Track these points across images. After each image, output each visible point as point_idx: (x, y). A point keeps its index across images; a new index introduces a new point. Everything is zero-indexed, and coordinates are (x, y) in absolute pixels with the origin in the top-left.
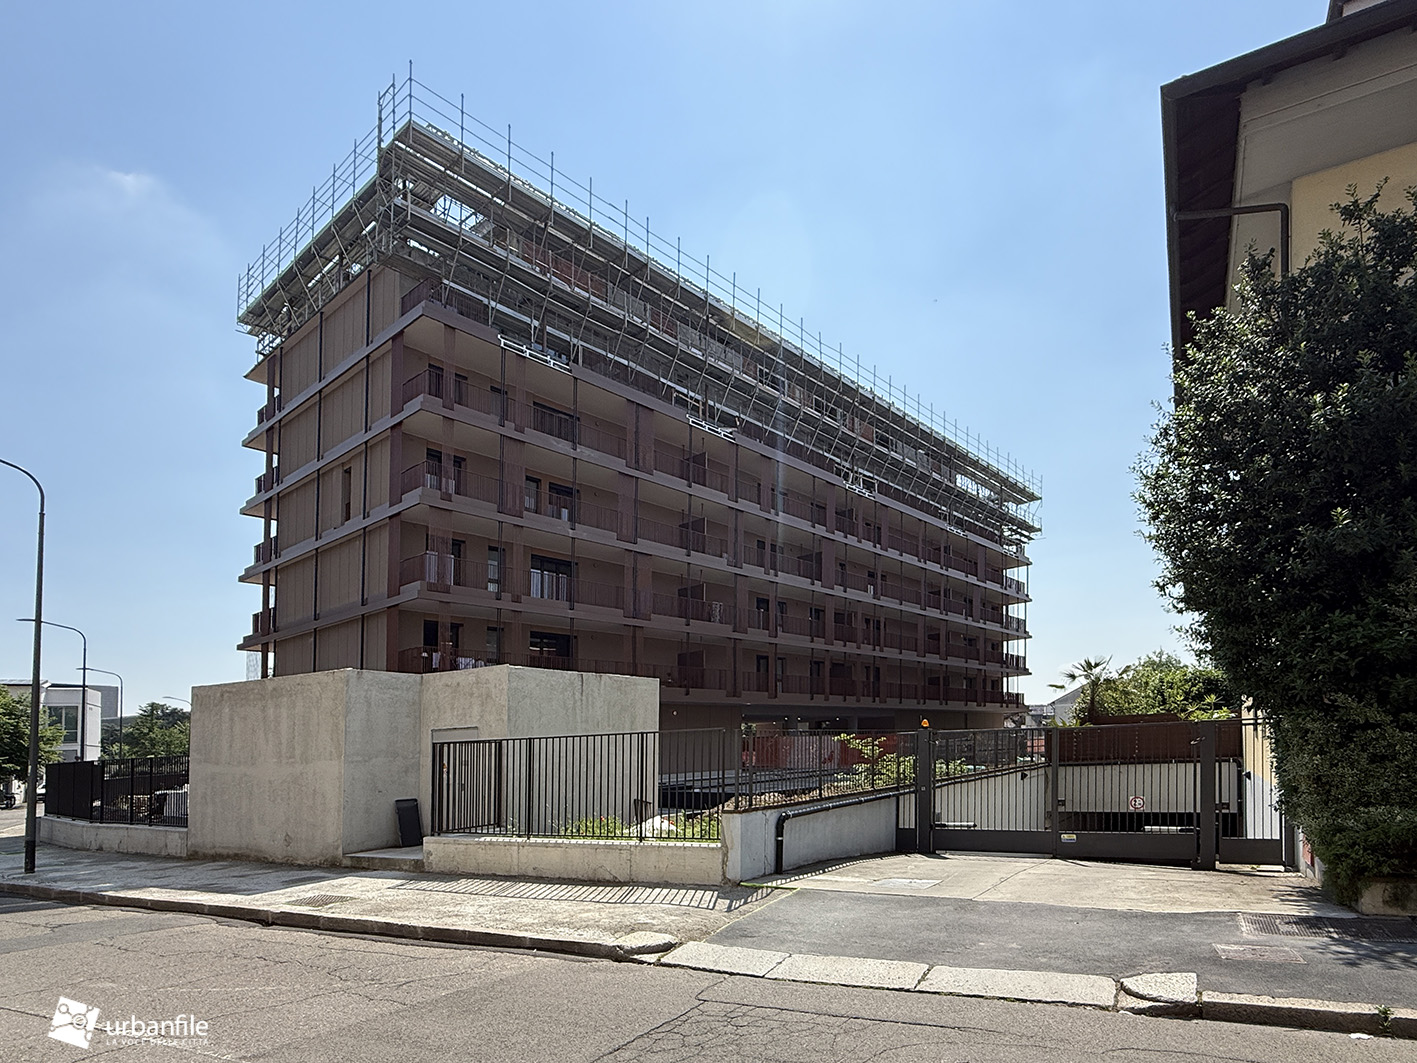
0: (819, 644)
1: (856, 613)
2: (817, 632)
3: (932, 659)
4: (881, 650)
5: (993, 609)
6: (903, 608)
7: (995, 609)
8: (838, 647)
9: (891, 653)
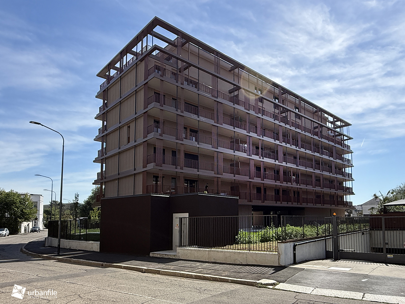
0: (278, 183)
1: (290, 172)
2: (277, 179)
3: (318, 189)
4: (300, 185)
5: (339, 169)
6: (307, 170)
7: (340, 170)
8: (285, 184)
9: (303, 186)
